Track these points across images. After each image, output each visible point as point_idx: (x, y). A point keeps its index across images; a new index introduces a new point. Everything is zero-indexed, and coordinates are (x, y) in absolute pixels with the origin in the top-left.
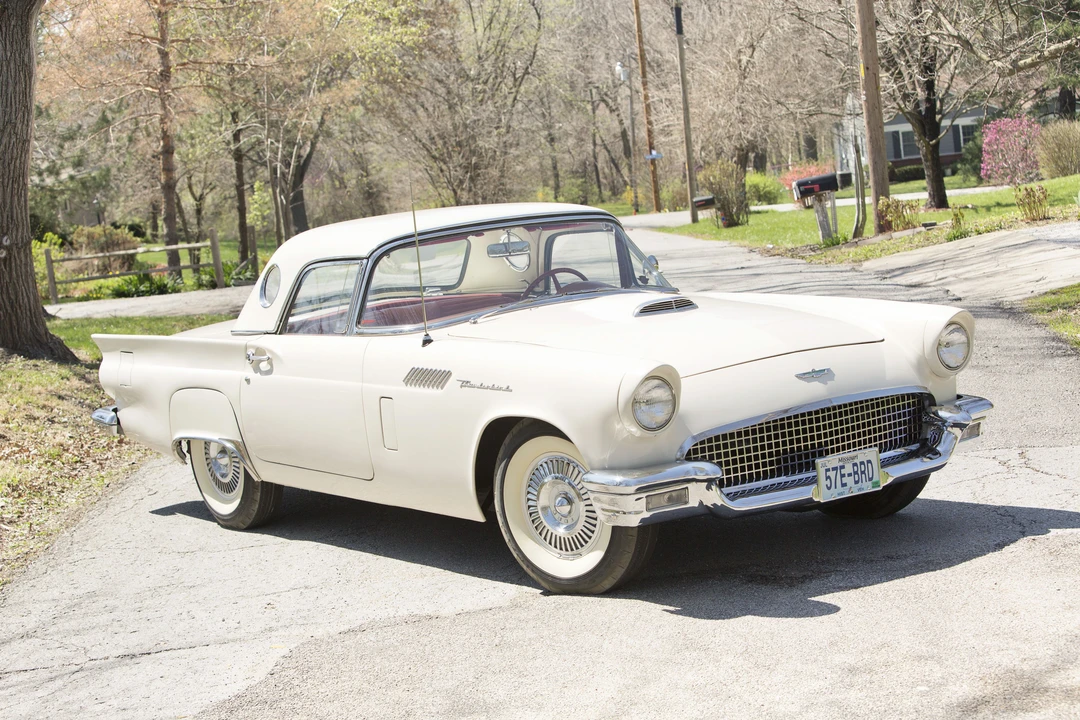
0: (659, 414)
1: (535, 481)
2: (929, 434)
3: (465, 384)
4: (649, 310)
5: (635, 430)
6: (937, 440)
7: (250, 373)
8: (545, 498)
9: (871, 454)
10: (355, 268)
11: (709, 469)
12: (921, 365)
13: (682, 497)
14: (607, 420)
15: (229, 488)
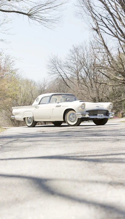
0: (83, 108)
1: (70, 115)
2: (108, 115)
3: (63, 106)
4: (80, 101)
5: (81, 109)
6: (109, 115)
7: (35, 109)
8: (71, 117)
9: (103, 115)
10: (49, 97)
11: (88, 113)
12: (108, 108)
13: (85, 116)
14: (78, 108)
15: (30, 123)
